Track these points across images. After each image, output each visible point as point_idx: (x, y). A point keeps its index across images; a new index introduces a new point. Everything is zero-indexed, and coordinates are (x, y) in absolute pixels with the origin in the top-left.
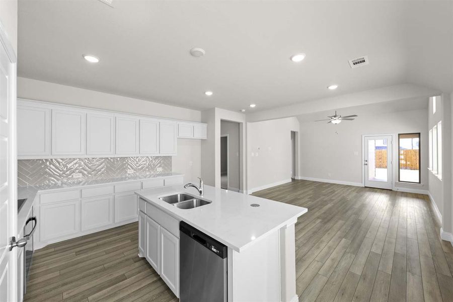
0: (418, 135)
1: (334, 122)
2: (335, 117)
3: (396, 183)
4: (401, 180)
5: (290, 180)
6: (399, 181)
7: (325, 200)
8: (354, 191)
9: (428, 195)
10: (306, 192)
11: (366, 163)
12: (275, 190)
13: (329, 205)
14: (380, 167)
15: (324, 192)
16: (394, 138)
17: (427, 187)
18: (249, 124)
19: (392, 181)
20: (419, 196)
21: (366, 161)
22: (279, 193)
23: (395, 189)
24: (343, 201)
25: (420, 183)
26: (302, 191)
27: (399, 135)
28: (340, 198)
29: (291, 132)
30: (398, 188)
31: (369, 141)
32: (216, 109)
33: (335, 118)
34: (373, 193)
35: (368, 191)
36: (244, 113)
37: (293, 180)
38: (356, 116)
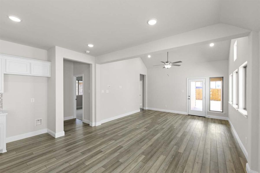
0: (222, 78)
1: (166, 66)
2: (167, 62)
3: (208, 112)
4: (211, 110)
5: (139, 111)
6: (210, 111)
7: (157, 129)
8: (180, 119)
9: (228, 121)
10: (146, 121)
11: (189, 98)
12: (123, 120)
13: (159, 135)
14: (199, 99)
15: (159, 120)
16: (207, 81)
17: (227, 115)
18: (97, 65)
19: (205, 111)
20: (223, 122)
21: (189, 96)
22: (125, 123)
23: (207, 116)
24: (171, 129)
25: (223, 112)
26: (143, 121)
27: (210, 78)
28: (169, 127)
29: (140, 75)
30: (209, 116)
31: (191, 82)
32: (57, 47)
33: (167, 64)
34: (193, 120)
35: (190, 118)
36: (88, 54)
37: (142, 110)
38: (181, 62)
